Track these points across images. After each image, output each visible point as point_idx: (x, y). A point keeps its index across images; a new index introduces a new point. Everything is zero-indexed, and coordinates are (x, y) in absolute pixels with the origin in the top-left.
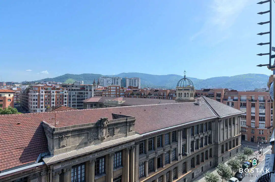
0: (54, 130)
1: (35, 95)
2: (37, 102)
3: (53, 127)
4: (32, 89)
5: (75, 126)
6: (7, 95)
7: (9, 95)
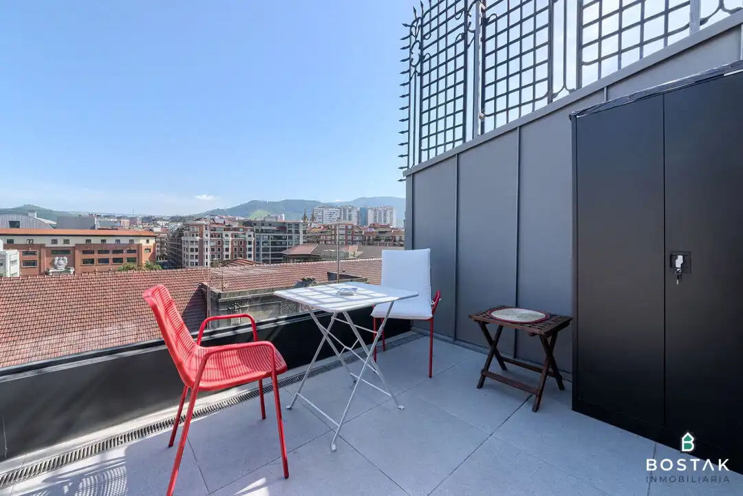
0: (219, 295)
1: (193, 242)
2: (197, 253)
3: (217, 291)
4: (189, 230)
5: (256, 291)
6: (143, 242)
7: (148, 241)
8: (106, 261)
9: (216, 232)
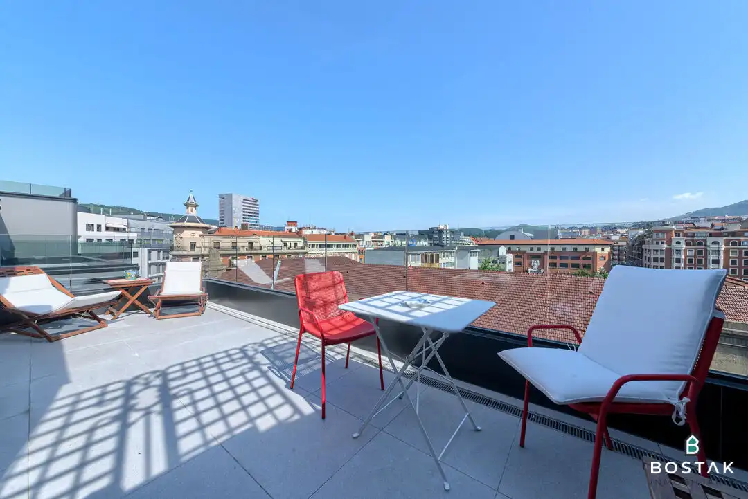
1: (657, 250)
2: (662, 264)
4: (652, 237)
6: (598, 250)
7: (603, 250)
8: (565, 265)
9: (695, 239)
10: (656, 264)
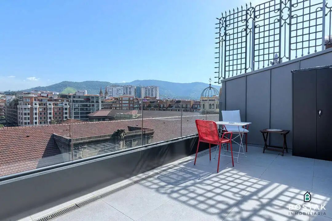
1: (26, 108)
2: (29, 116)
9: (42, 102)
10: (25, 116)
